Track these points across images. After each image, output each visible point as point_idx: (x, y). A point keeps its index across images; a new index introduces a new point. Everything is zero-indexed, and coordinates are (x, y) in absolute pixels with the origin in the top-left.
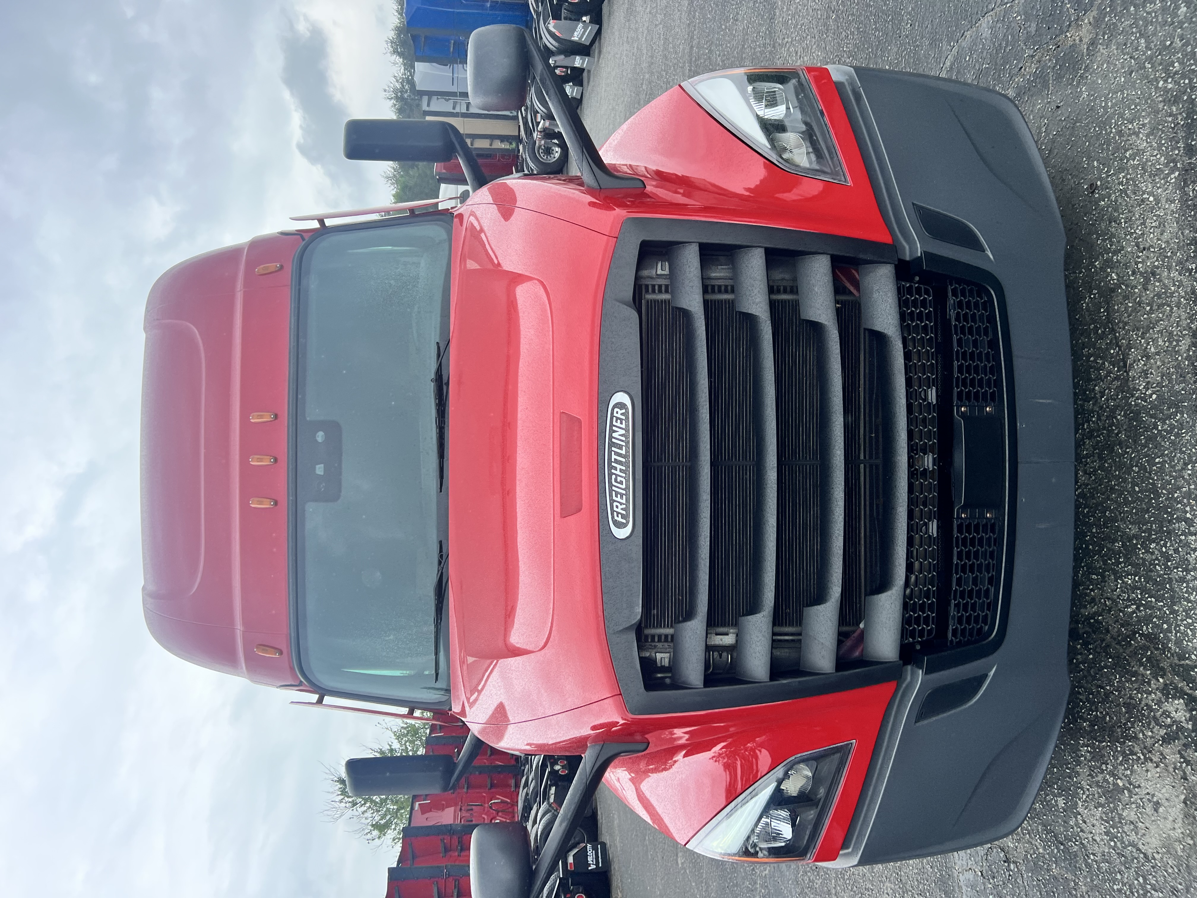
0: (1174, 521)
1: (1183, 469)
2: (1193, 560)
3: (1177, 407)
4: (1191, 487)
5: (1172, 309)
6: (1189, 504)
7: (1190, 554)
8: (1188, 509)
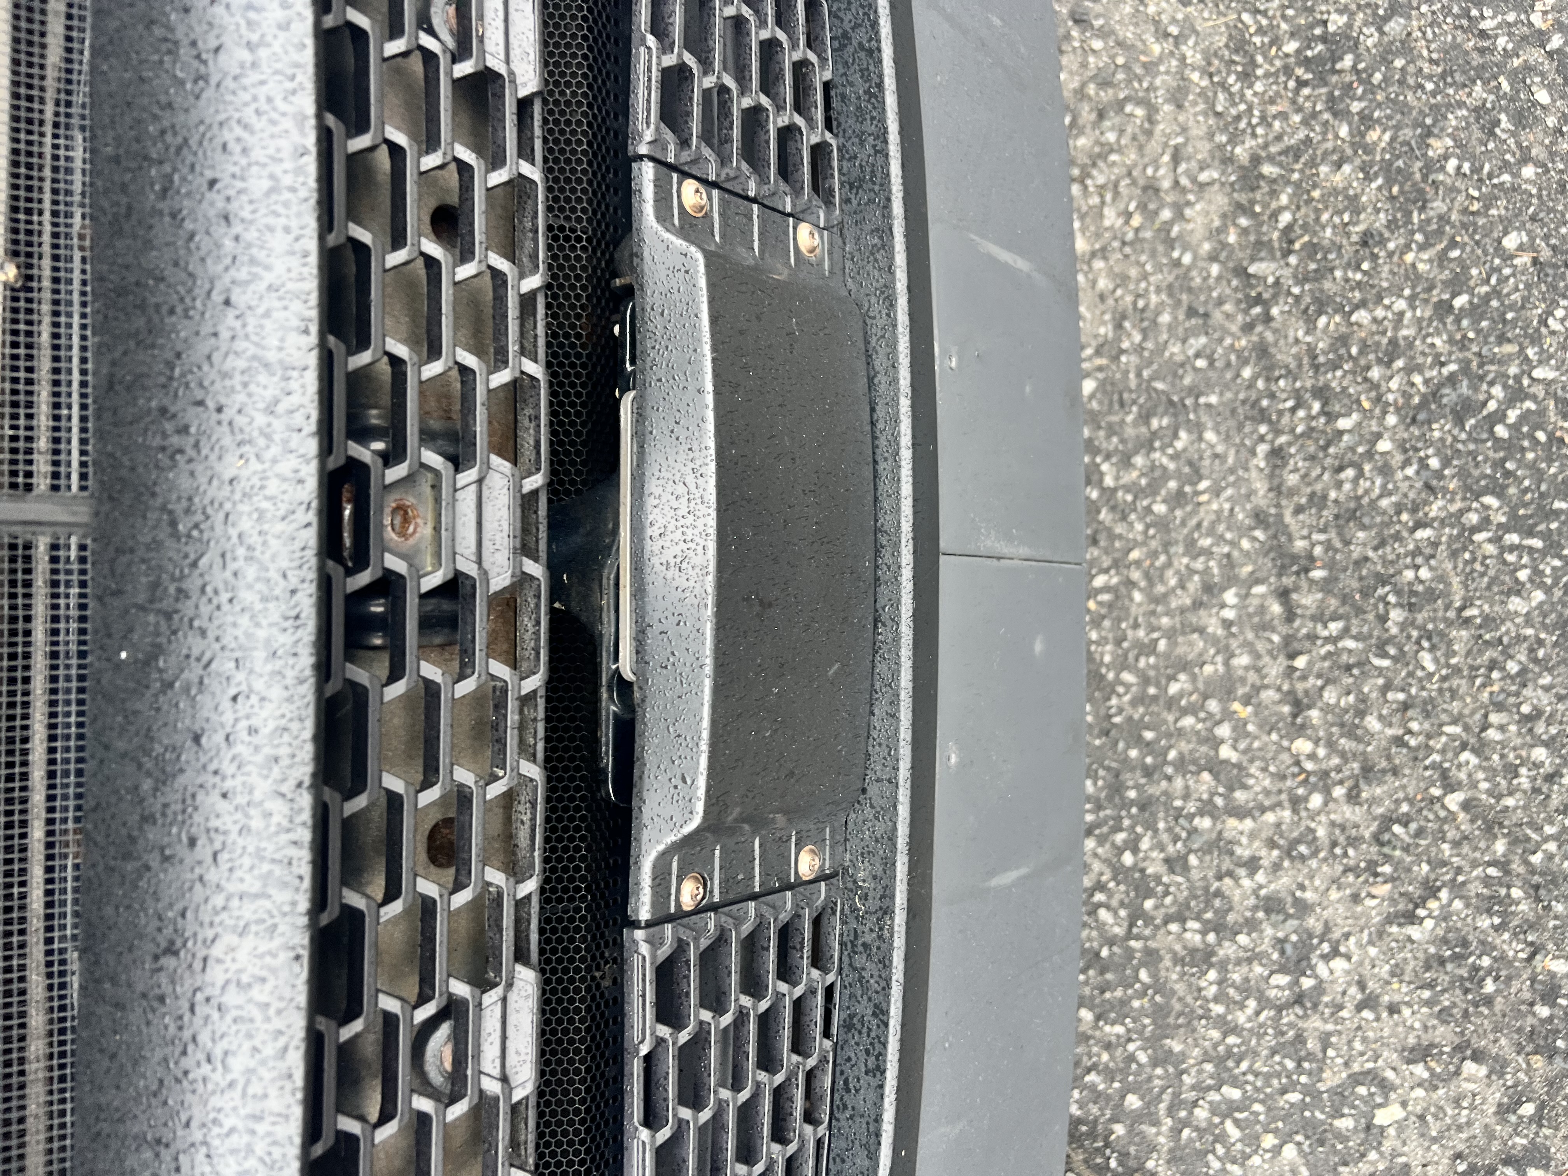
0: (1169, 770)
1: (1197, 605)
2: (1244, 897)
3: (1174, 408)
4: (1235, 662)
5: (1152, 110)
6: (1227, 715)
7: (1230, 874)
8: (1224, 731)
